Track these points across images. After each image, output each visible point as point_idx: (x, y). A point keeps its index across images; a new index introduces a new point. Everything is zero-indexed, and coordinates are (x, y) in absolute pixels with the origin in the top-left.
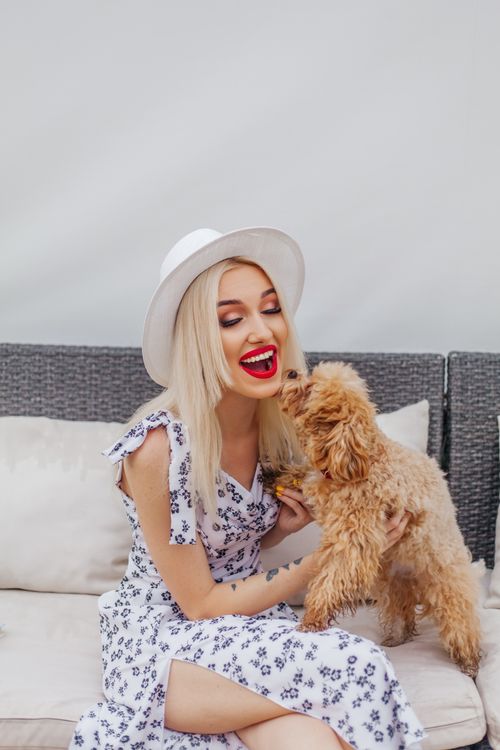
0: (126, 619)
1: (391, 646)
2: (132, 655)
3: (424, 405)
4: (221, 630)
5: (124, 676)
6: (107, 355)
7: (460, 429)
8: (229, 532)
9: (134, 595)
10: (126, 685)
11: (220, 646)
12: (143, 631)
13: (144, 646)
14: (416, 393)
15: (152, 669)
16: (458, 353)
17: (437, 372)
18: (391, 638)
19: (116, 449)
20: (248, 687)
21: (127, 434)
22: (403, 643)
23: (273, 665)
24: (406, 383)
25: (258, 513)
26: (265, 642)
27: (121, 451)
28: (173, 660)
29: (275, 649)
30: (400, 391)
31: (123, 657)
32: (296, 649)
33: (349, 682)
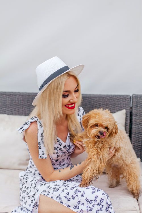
0: (27, 180)
1: (112, 188)
2: (29, 192)
3: (124, 111)
4: (55, 186)
5: (26, 198)
6: (26, 95)
7: (135, 119)
8: (58, 154)
9: (30, 173)
10: (26, 201)
11: (55, 191)
12: (32, 185)
13: (32, 190)
14: (122, 107)
15: (34, 197)
16: (135, 95)
17: (128, 101)
18: (112, 185)
19: (21, 129)
20: (63, 204)
21: (24, 124)
22: (116, 187)
23: (71, 198)
24: (118, 104)
25: (68, 148)
26: (69, 190)
27: (22, 129)
28: (40, 195)
29: (72, 193)
30: (117, 107)
31: (26, 193)
32: (78, 193)
33: (95, 204)
